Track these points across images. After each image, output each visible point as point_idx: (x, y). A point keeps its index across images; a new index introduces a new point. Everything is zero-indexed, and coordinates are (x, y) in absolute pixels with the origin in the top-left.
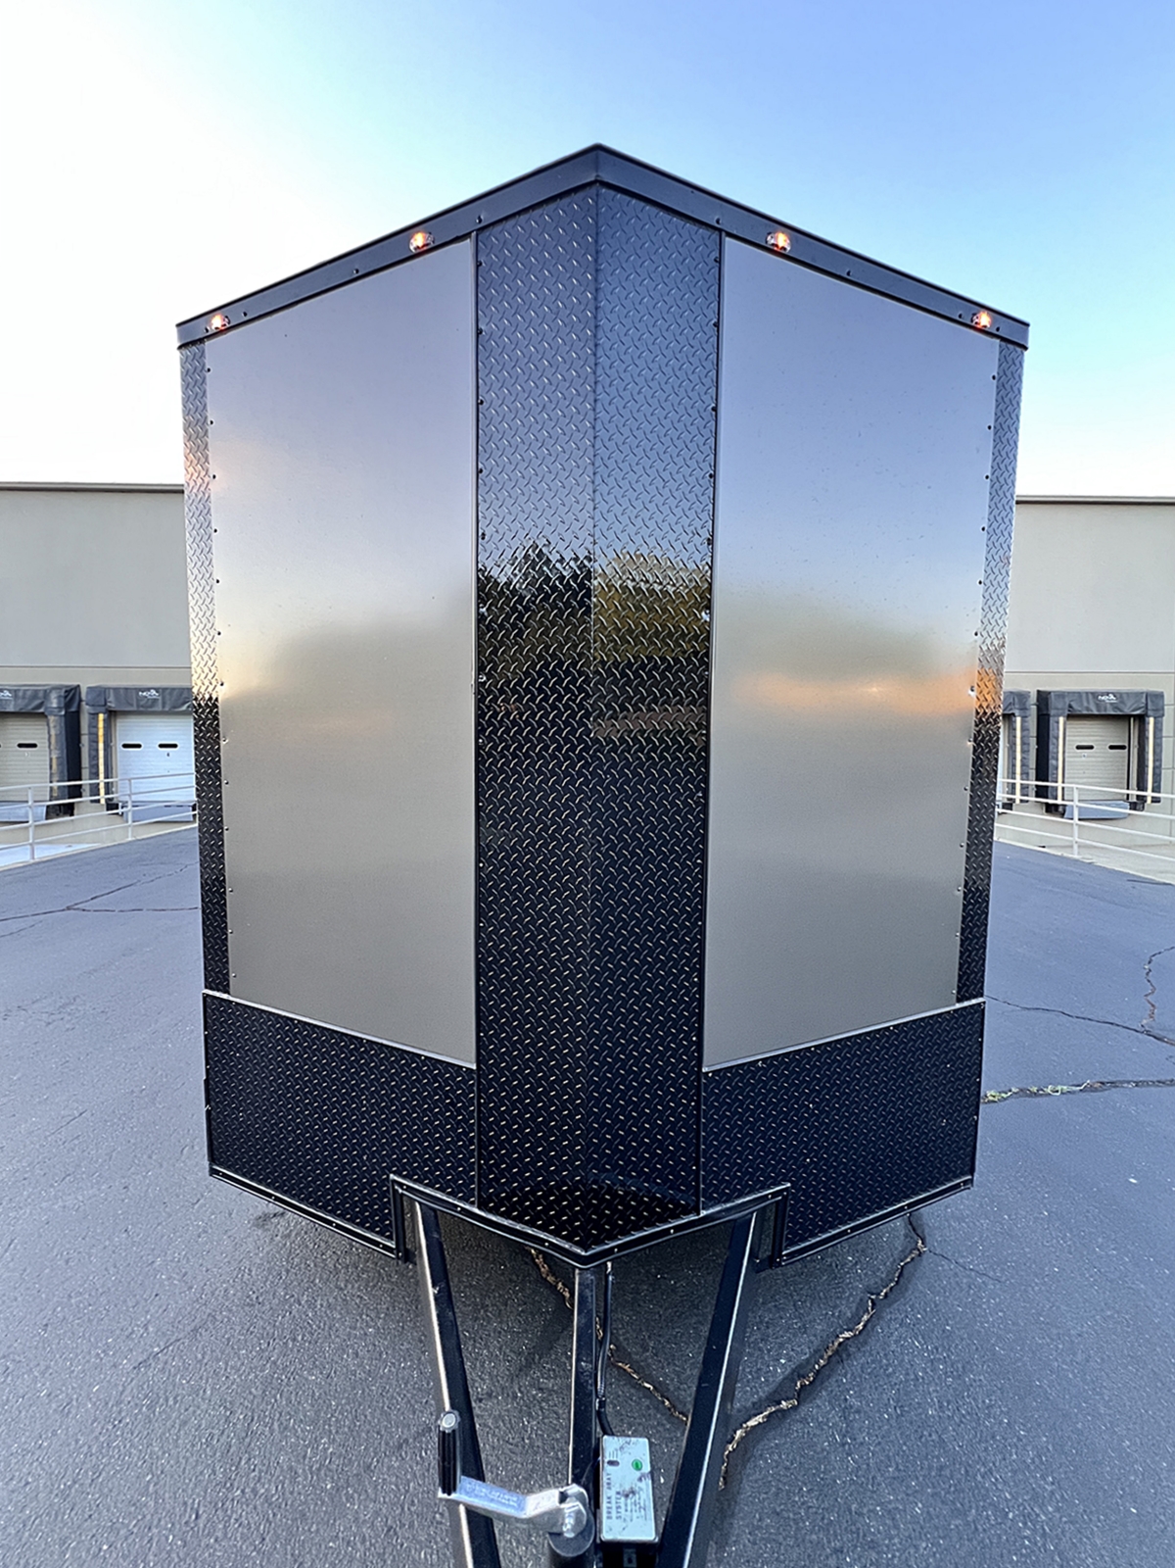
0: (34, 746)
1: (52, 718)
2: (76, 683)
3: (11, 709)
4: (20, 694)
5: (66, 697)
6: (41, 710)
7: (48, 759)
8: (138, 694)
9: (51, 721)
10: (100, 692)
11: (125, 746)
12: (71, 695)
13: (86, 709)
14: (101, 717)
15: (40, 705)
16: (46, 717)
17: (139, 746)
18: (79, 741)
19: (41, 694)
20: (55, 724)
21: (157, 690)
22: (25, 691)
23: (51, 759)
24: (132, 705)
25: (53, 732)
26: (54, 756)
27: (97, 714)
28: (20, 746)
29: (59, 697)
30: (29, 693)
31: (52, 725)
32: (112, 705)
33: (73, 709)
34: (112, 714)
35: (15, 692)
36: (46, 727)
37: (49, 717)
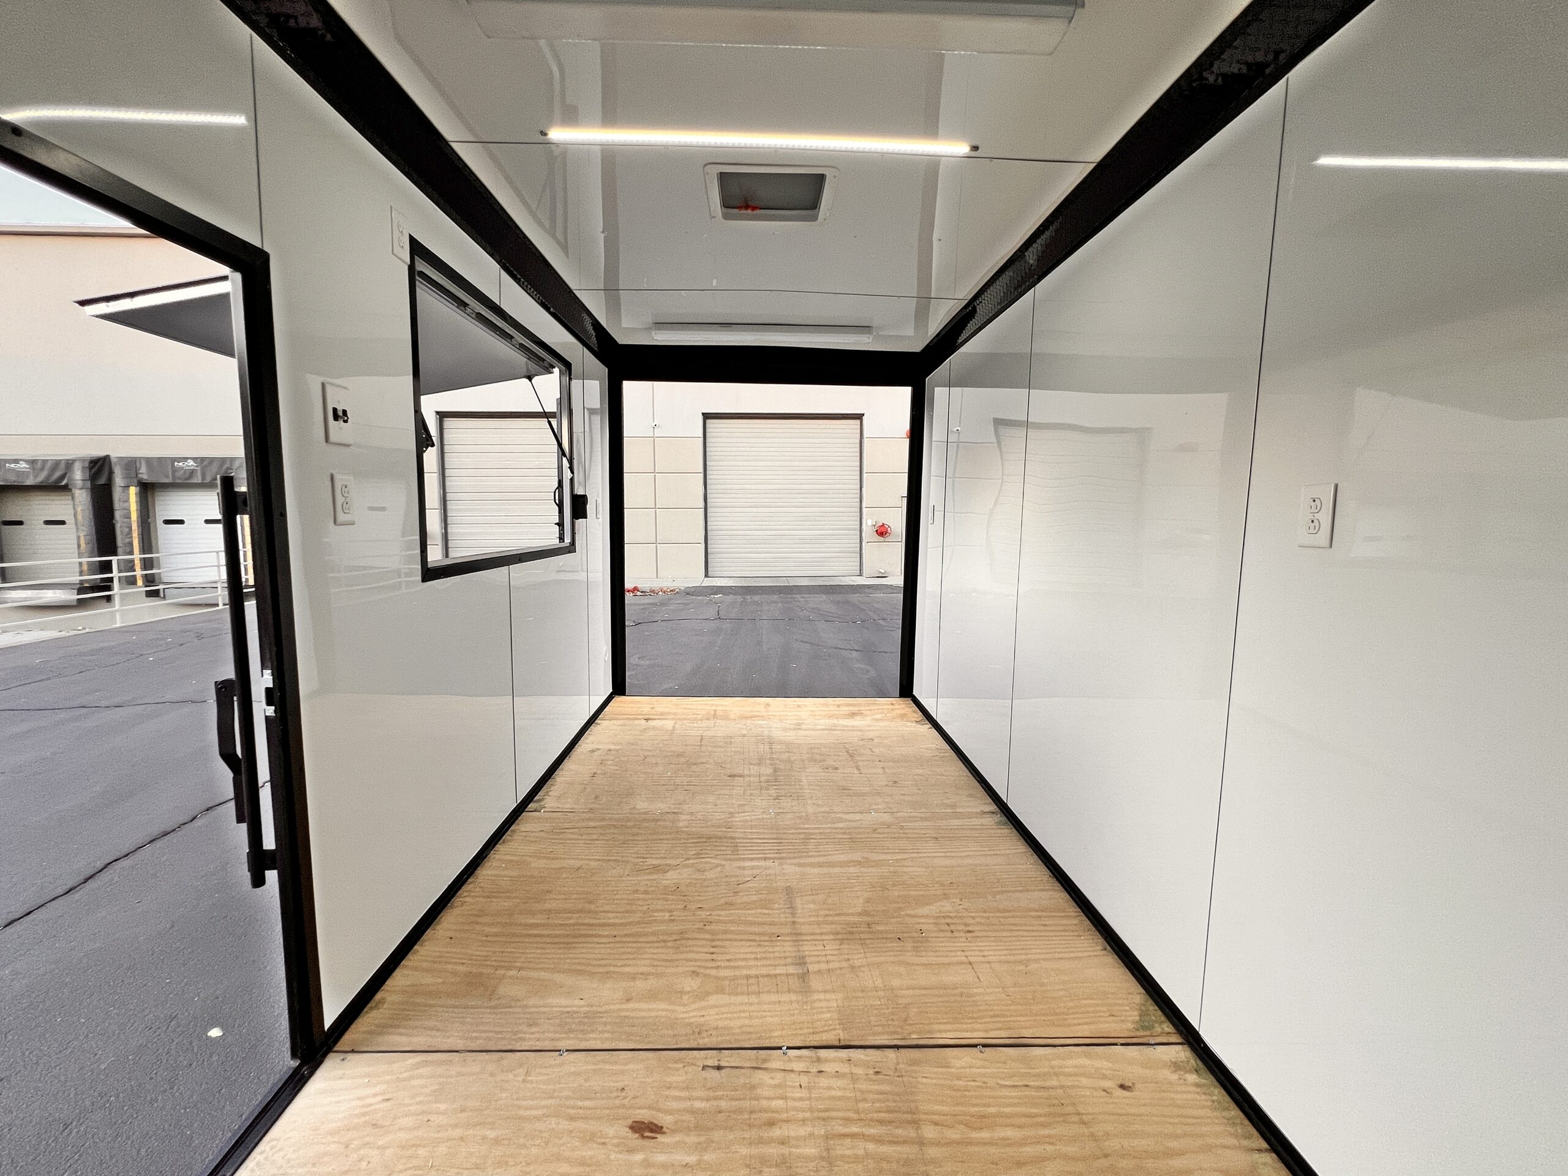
0: (63, 523)
1: (77, 492)
2: (105, 454)
3: (30, 482)
4: (39, 465)
5: (91, 469)
6: (63, 484)
7: (75, 537)
8: (173, 465)
9: (76, 495)
10: (131, 464)
11: (167, 522)
12: (99, 467)
13: (119, 480)
14: (133, 490)
15: (63, 477)
16: (70, 490)
17: (181, 522)
18: (112, 517)
19: (62, 466)
20: (82, 497)
21: (194, 459)
22: (45, 462)
23: (79, 537)
24: (167, 477)
25: (79, 509)
26: (82, 535)
27: (129, 487)
28: (48, 523)
29: (83, 468)
30: (48, 465)
31: (77, 500)
32: (144, 475)
33: (102, 481)
34: (147, 489)
35: (32, 462)
36: (71, 502)
37: (73, 490)
